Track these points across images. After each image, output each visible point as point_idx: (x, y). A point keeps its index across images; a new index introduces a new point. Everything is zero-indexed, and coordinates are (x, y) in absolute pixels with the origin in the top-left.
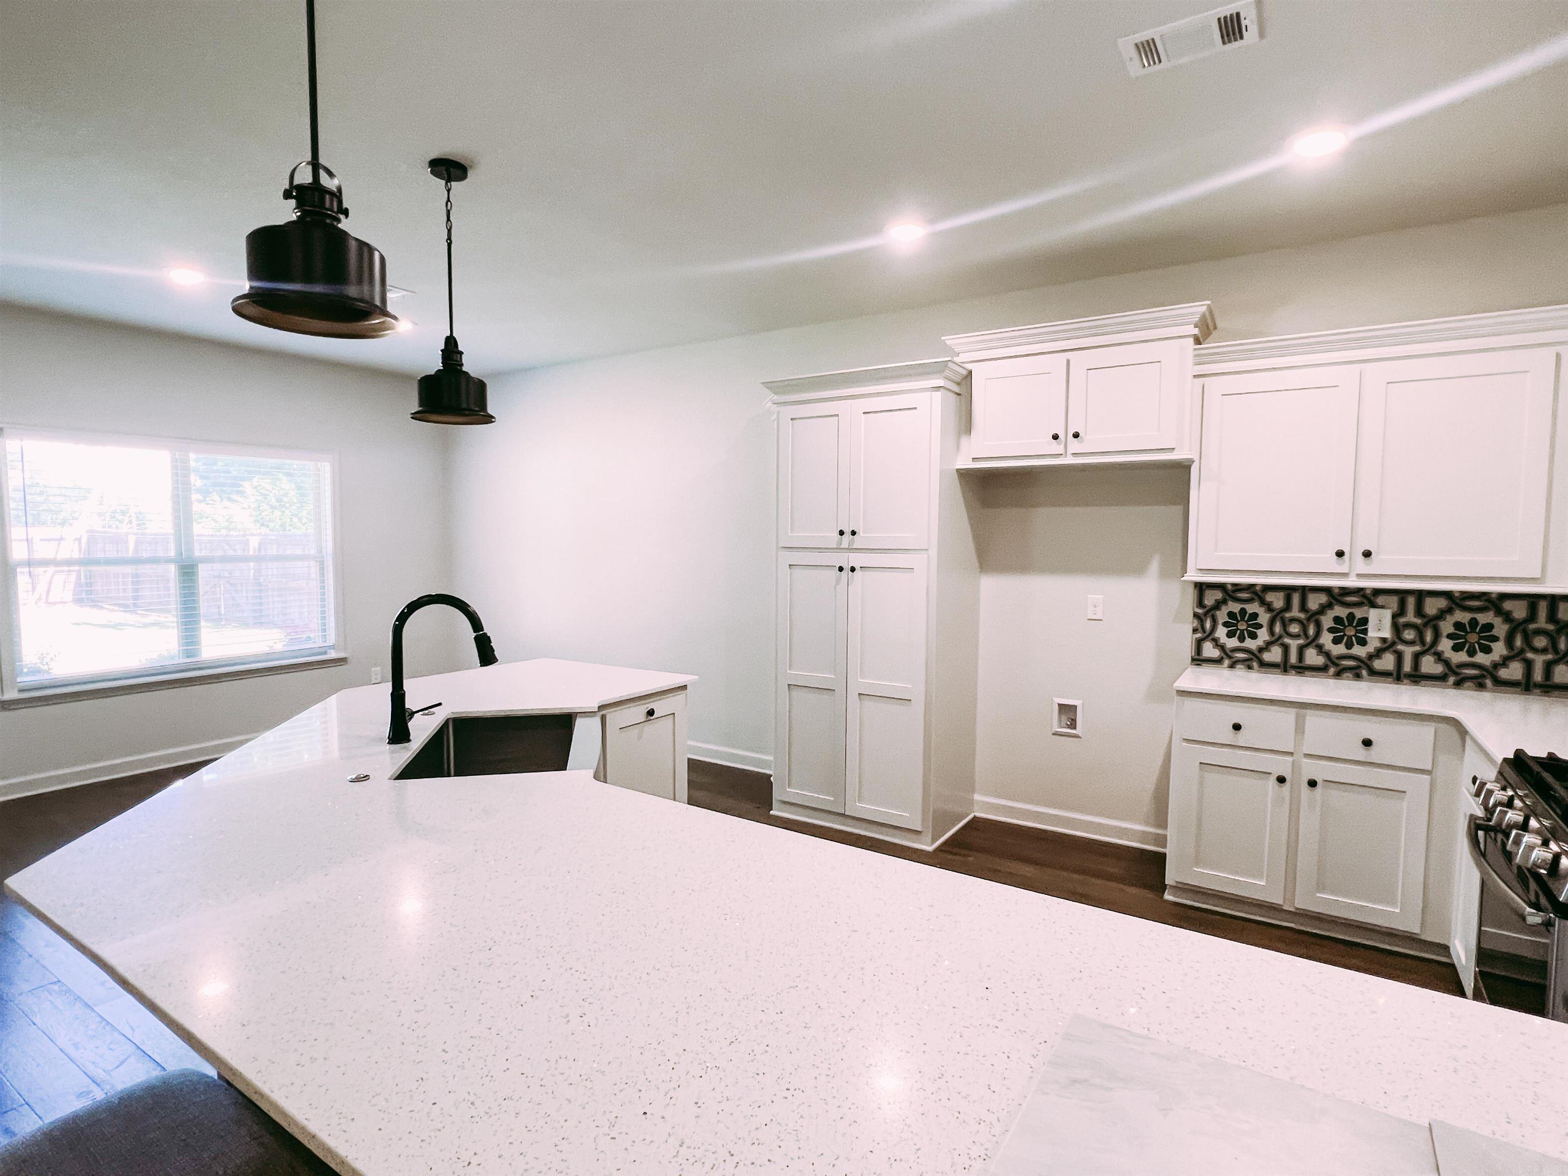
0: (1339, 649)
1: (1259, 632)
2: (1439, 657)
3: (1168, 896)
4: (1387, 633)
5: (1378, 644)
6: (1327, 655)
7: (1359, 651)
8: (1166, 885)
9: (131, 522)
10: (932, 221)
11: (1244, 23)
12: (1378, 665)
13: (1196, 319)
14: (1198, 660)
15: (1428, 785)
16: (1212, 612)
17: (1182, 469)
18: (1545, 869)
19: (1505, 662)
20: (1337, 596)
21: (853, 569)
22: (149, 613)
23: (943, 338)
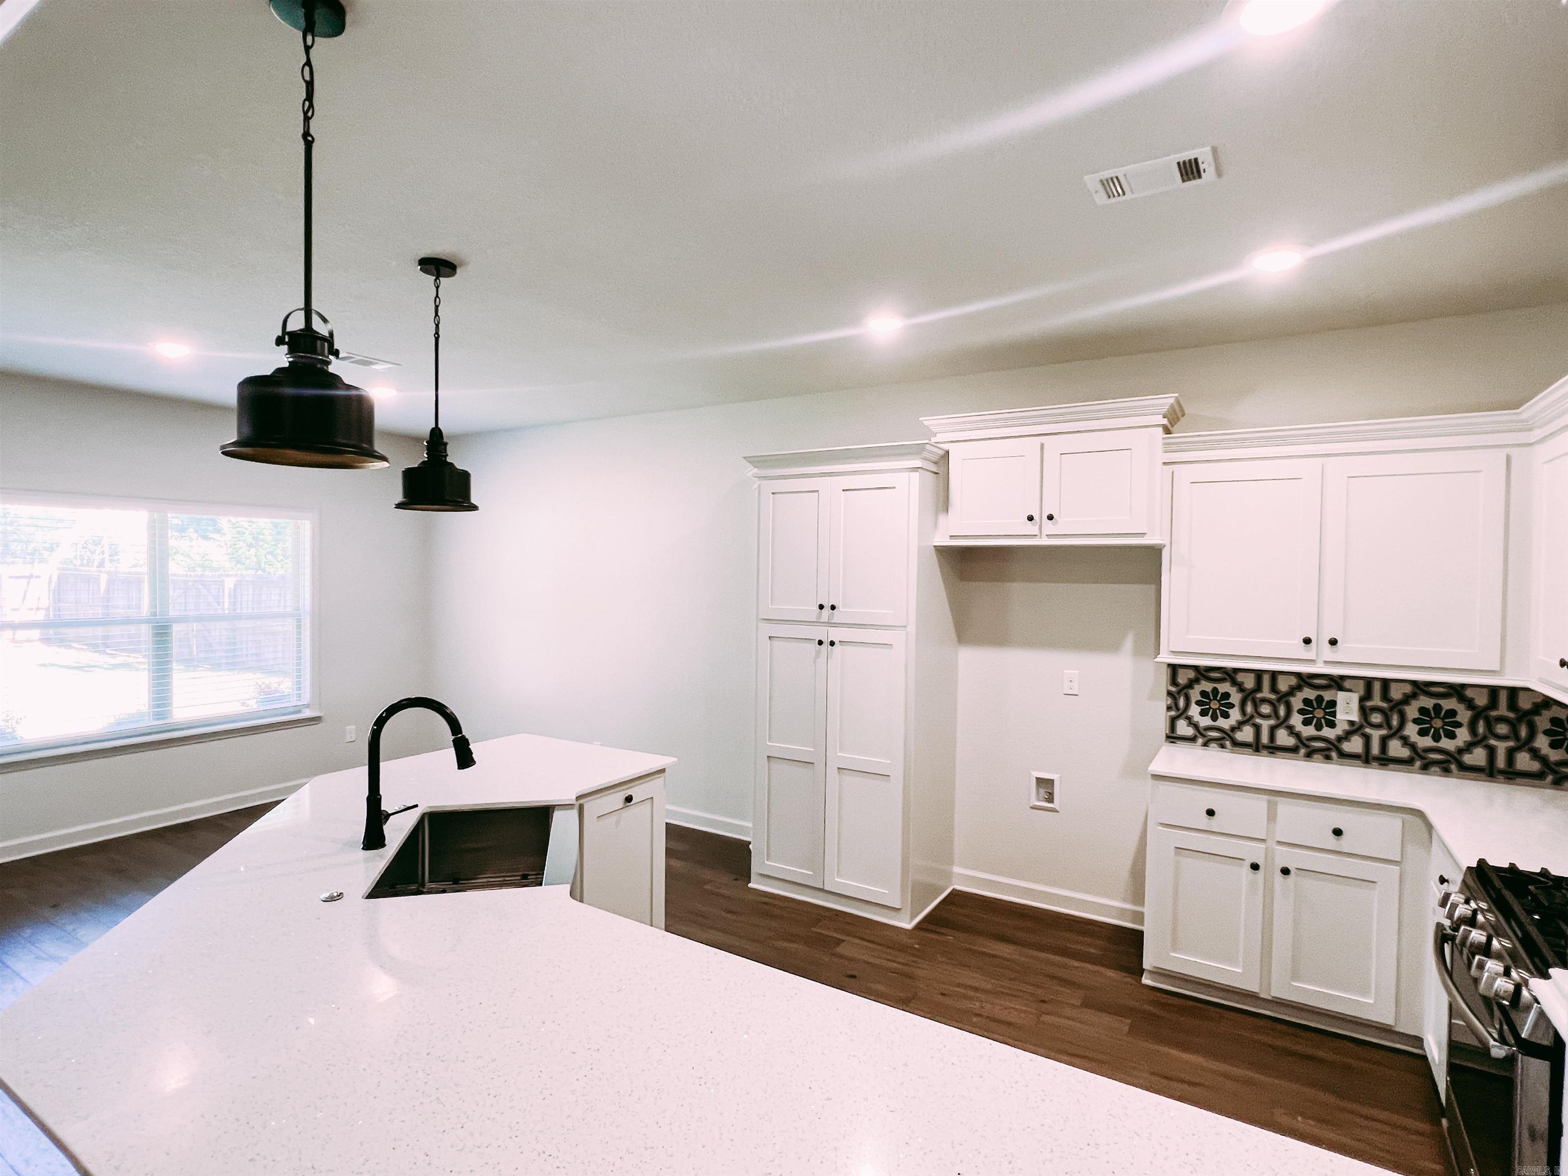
0: (1309, 731)
1: (1231, 712)
2: (1405, 741)
3: (1146, 980)
4: (1355, 717)
5: (1346, 727)
6: (1298, 736)
7: (1328, 733)
8: (1144, 969)
9: (103, 553)
10: (909, 315)
11: (1202, 167)
12: (1347, 747)
13: (1165, 410)
14: (1172, 737)
15: (1398, 876)
16: (1185, 691)
17: (1153, 555)
18: (1508, 1001)
19: (1469, 747)
20: (1304, 680)
21: (832, 644)
22: (118, 653)
23: (920, 419)
